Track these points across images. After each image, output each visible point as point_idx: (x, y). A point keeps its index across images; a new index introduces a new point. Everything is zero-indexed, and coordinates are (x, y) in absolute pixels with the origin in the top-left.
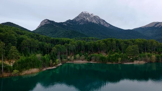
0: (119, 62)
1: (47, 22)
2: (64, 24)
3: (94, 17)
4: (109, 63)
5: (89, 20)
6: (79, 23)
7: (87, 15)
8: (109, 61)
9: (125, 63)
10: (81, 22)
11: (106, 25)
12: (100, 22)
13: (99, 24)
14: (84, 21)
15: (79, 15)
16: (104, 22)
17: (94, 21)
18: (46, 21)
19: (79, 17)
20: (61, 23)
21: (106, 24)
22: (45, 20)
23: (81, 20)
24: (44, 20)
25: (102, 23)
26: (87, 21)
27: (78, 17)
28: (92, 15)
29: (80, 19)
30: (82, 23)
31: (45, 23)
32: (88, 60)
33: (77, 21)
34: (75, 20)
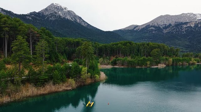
0: (148, 66)
2: (28, 17)
3: (69, 11)
4: (138, 67)
5: (61, 15)
6: (48, 18)
7: (59, 8)
8: (138, 65)
9: (153, 67)
10: (51, 17)
11: (83, 24)
12: (75, 19)
13: (75, 21)
14: (56, 16)
15: (49, 7)
16: (81, 20)
17: (68, 17)
19: (48, 10)
20: (23, 15)
21: (83, 23)
23: (51, 14)
25: (78, 21)
26: (60, 16)
27: (46, 9)
28: (65, 9)
30: (53, 19)
32: (112, 65)
33: (45, 14)
34: (43, 14)
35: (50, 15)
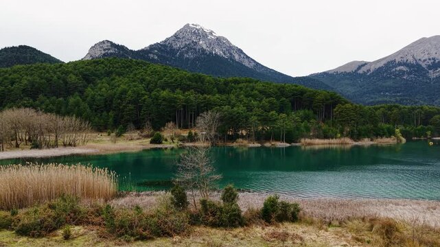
1: (109, 49)
2: (151, 56)
3: (218, 39)
4: (415, 138)
5: (204, 47)
6: (182, 54)
7: (199, 33)
8: (416, 135)
10: (187, 52)
11: (246, 63)
12: (231, 54)
13: (231, 59)
14: (195, 49)
15: (181, 31)
16: (242, 56)
17: (218, 51)
18: (108, 46)
19: (179, 38)
21: (246, 60)
22: (103, 42)
23: (186, 45)
24: (101, 43)
25: (237, 57)
26: (203, 51)
27: (176, 36)
28: (211, 33)
29: (184, 43)
30: (190, 55)
31: (104, 50)
33: (175, 47)
34: (171, 46)
35: (184, 47)
